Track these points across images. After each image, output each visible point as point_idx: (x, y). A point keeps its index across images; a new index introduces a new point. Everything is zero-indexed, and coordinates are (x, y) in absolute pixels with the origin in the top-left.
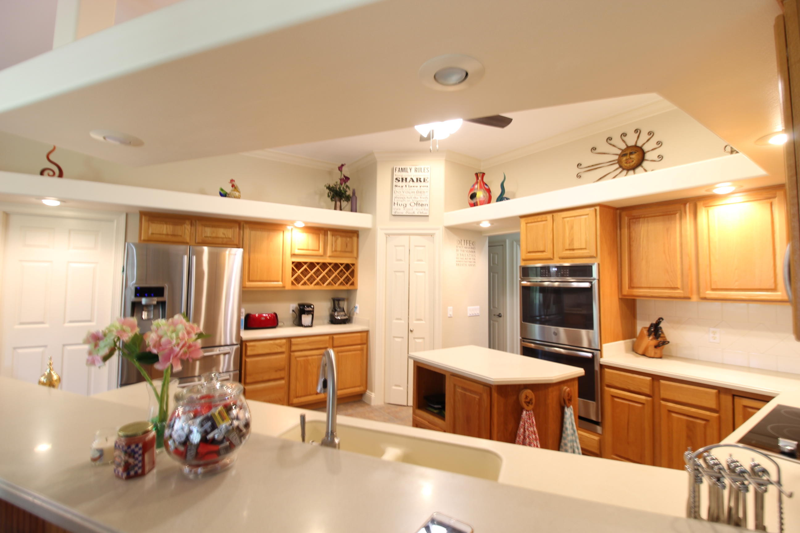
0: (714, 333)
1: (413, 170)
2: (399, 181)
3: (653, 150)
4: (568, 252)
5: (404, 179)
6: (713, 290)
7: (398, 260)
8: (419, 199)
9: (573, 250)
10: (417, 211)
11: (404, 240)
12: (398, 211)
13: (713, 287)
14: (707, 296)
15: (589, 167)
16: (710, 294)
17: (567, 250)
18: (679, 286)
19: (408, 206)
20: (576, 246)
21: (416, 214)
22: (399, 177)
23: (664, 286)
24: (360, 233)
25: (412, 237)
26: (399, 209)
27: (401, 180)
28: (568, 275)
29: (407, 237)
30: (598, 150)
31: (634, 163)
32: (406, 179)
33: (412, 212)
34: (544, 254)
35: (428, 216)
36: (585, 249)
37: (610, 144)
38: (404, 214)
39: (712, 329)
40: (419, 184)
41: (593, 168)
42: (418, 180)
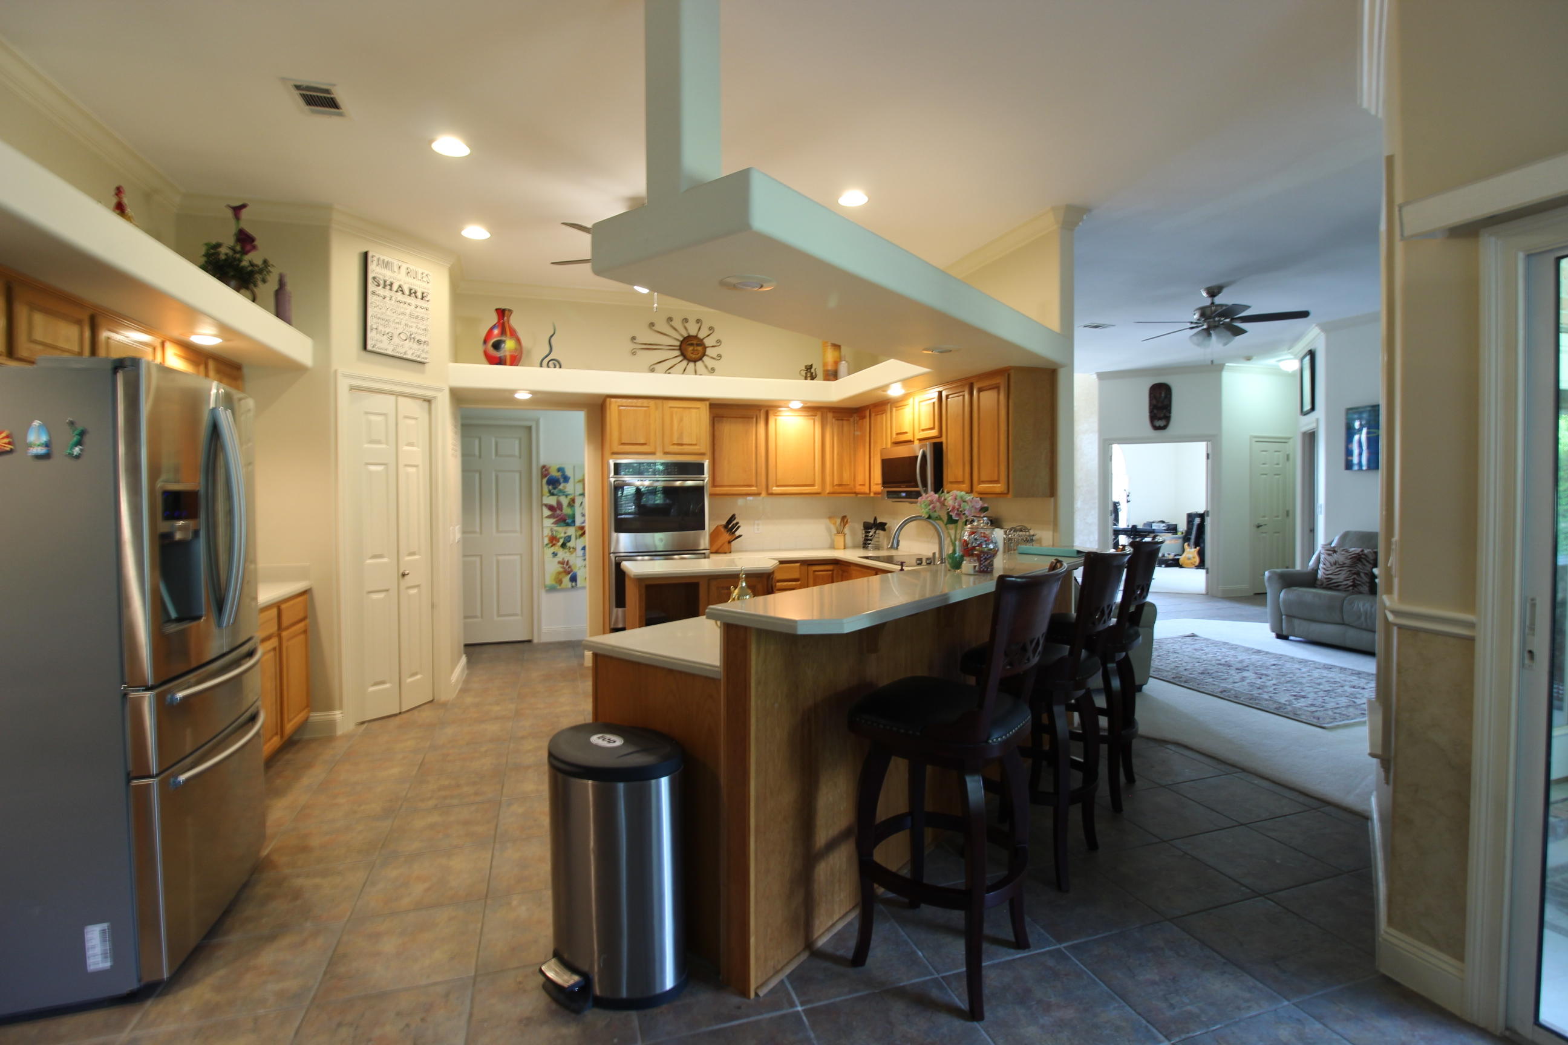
0: (758, 525)
1: (403, 270)
2: (378, 285)
3: (713, 346)
4: (675, 447)
5: (388, 283)
6: (778, 486)
7: (372, 442)
8: (413, 330)
9: (682, 445)
10: (410, 350)
11: (386, 403)
12: (379, 345)
13: (778, 484)
14: (774, 492)
15: (645, 344)
16: (776, 489)
17: (674, 444)
18: (754, 483)
19: (396, 340)
20: (685, 441)
21: (409, 356)
22: (381, 277)
23: (742, 484)
24: (246, 371)
25: (400, 399)
26: (381, 341)
27: (382, 282)
28: (676, 473)
29: (393, 398)
30: (656, 328)
31: (699, 355)
32: (391, 285)
33: (403, 351)
34: (645, 447)
35: (423, 363)
36: (695, 445)
37: (672, 326)
38: (389, 352)
39: (756, 522)
40: (412, 300)
41: (650, 347)
42: (412, 293)
